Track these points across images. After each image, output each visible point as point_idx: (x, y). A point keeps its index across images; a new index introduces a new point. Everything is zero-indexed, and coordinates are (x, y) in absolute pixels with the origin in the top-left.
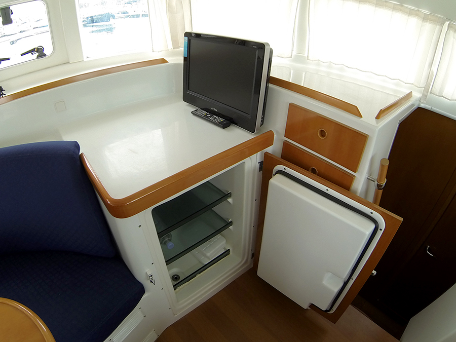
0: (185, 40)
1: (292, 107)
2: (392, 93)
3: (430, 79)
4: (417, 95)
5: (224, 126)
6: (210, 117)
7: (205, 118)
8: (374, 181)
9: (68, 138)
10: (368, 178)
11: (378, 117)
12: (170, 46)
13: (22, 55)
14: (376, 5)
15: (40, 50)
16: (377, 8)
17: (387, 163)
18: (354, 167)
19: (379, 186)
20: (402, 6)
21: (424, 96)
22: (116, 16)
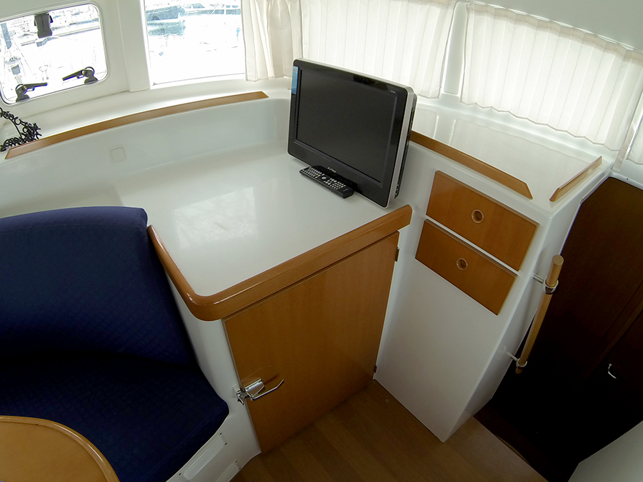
0: (294, 70)
1: (440, 177)
2: (574, 156)
3: (628, 138)
4: (608, 160)
5: (345, 194)
6: (326, 180)
7: (319, 181)
8: (542, 283)
9: (130, 201)
10: (534, 278)
11: (553, 199)
12: (271, 73)
13: (65, 79)
14: (560, 33)
15: (90, 74)
16: (561, 38)
17: (561, 261)
18: (517, 263)
19: (548, 290)
20: (596, 36)
21: (619, 162)
22: (187, 10)
